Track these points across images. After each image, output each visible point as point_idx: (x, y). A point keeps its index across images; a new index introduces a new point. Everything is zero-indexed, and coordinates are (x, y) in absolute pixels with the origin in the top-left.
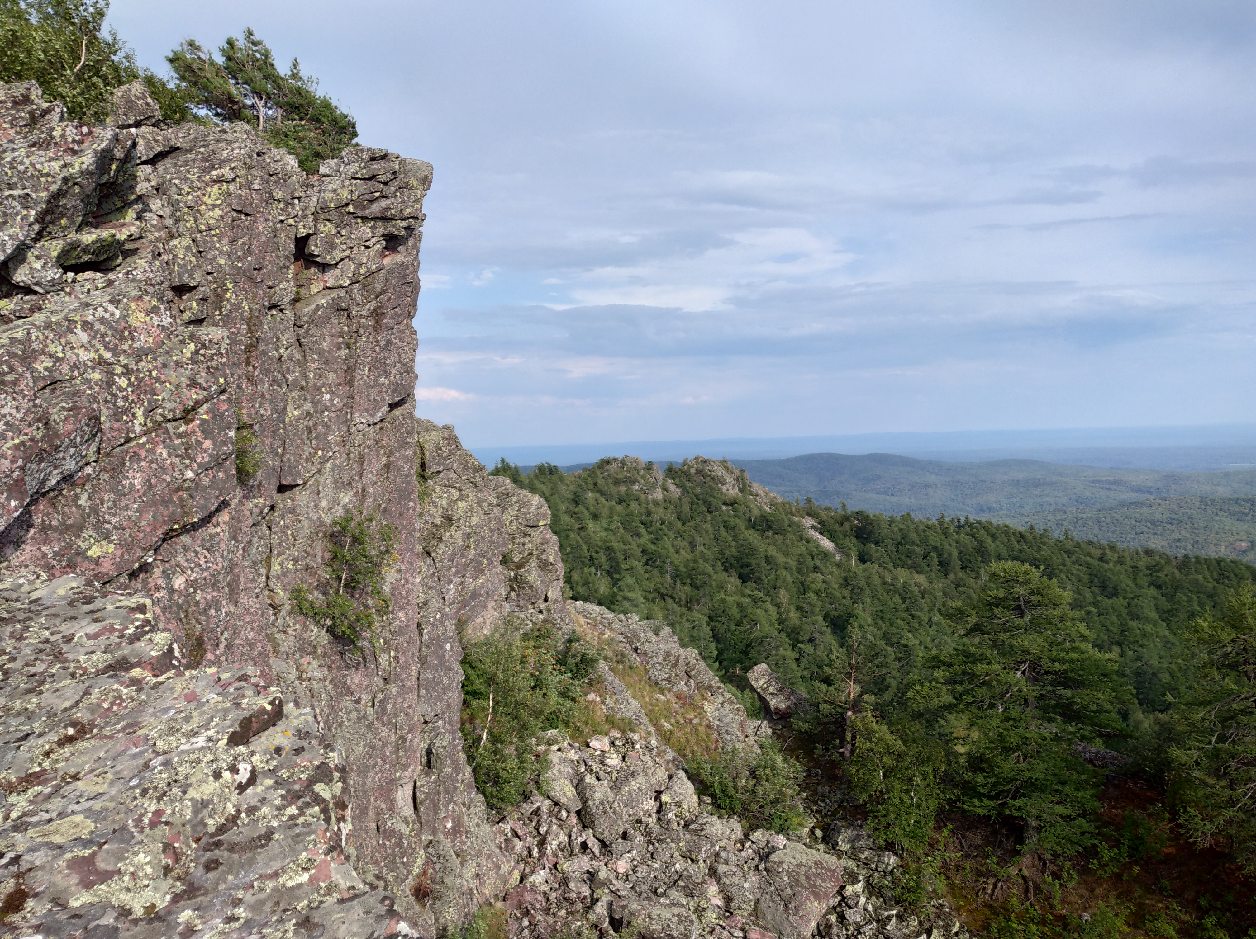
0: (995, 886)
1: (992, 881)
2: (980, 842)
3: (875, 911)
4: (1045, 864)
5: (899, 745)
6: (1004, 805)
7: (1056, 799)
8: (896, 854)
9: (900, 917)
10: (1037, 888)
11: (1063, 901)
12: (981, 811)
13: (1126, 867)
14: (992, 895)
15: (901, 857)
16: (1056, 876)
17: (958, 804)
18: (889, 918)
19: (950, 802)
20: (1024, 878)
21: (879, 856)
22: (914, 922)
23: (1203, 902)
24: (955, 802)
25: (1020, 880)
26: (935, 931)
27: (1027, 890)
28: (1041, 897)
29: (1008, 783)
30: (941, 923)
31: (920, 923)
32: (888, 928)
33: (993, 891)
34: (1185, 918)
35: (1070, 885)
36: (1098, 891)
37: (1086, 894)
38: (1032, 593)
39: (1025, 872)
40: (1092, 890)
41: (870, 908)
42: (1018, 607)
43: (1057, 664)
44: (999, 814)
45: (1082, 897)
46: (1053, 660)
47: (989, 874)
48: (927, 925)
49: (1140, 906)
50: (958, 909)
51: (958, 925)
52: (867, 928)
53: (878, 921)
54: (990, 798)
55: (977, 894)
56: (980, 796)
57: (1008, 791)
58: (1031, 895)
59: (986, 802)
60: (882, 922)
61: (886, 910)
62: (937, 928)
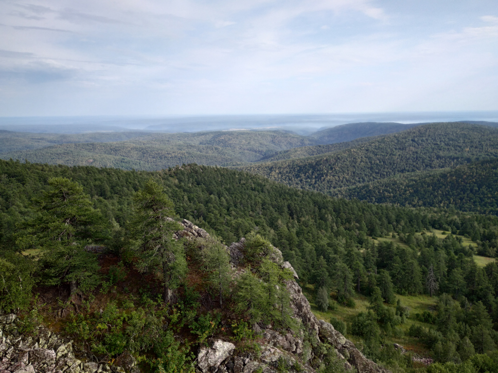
0: (62, 312)
1: (60, 310)
2: (51, 296)
3: (11, 341)
4: (80, 296)
5: (12, 266)
6: (63, 278)
7: (85, 270)
8: (14, 314)
9: (23, 340)
10: (80, 307)
11: (91, 308)
12: (53, 284)
13: (112, 287)
14: (61, 316)
15: (17, 314)
16: (86, 300)
17: (41, 284)
18: (19, 342)
19: (37, 284)
20: (74, 305)
21: (7, 317)
22: (30, 339)
23: (141, 291)
24: (40, 283)
25: (73, 306)
26: (41, 340)
27: (75, 309)
28: (82, 309)
29: (64, 269)
30: (43, 335)
31: (33, 339)
32: (20, 346)
33: (61, 314)
34: (135, 298)
35: (92, 301)
36: (103, 300)
37: (99, 302)
38: (69, 189)
39: (74, 302)
40: (101, 300)
41: (8, 341)
42: (63, 196)
43: (82, 217)
44: (62, 283)
45: (97, 304)
46: (80, 216)
47: (59, 307)
48: (36, 338)
49: (119, 300)
50: (48, 327)
51: (50, 333)
52: (9, 351)
53: (13, 345)
54: (56, 277)
55: (55, 317)
56: (51, 277)
57: (64, 273)
58: (77, 310)
59: (55, 279)
60: (16, 345)
61: (16, 339)
62: (42, 337)
